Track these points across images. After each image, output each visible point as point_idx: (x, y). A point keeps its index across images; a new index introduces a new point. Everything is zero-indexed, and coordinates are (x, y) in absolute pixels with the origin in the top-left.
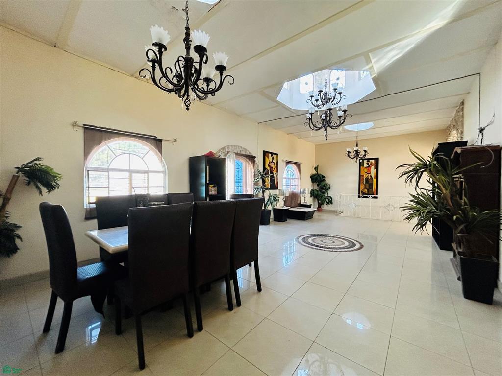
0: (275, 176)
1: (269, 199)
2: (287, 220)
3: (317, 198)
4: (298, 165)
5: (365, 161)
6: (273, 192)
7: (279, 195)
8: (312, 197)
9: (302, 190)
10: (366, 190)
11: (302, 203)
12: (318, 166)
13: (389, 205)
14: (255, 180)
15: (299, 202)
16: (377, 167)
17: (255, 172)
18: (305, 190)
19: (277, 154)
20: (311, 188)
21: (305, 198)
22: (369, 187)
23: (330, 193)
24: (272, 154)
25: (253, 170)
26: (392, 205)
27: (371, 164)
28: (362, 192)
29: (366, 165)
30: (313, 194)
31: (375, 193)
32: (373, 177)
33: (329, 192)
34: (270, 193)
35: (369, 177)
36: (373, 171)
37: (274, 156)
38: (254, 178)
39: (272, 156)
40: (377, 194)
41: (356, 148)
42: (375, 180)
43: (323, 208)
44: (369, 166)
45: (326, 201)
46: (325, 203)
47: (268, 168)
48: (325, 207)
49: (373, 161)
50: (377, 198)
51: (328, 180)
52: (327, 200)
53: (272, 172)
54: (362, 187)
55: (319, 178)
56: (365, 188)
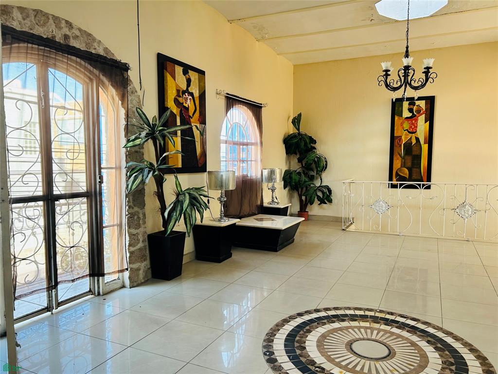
0: (196, 133)
1: (178, 202)
2: (230, 256)
3: (298, 191)
4: (256, 109)
5: (406, 105)
6: (187, 181)
7: (210, 187)
8: (287, 189)
9: (266, 173)
10: (407, 171)
11: (265, 204)
12: (300, 115)
13: (463, 205)
14: (128, 141)
15: (259, 203)
16: (430, 118)
17: (127, 116)
18: (272, 172)
19: (201, 73)
20: (285, 168)
21: (273, 190)
22: (413, 164)
23: (328, 179)
24: (187, 68)
25: (123, 112)
26: (471, 205)
27: (419, 111)
28: (397, 174)
29: (406, 114)
30: (289, 180)
31: (425, 178)
32: (422, 141)
33: (324, 175)
34: (178, 184)
35: (414, 141)
36: (422, 126)
37: (193, 76)
38: (126, 135)
39: (185, 72)
40: (429, 180)
41: (406, 62)
42: (425, 148)
43: (310, 213)
44: (413, 116)
45: (318, 197)
46: (317, 202)
47: (175, 110)
48: (315, 209)
49: (422, 104)
50: (429, 187)
51: (322, 149)
52: (320, 194)
53: (185, 121)
54: (397, 164)
55: (303, 144)
56: (404, 165)
